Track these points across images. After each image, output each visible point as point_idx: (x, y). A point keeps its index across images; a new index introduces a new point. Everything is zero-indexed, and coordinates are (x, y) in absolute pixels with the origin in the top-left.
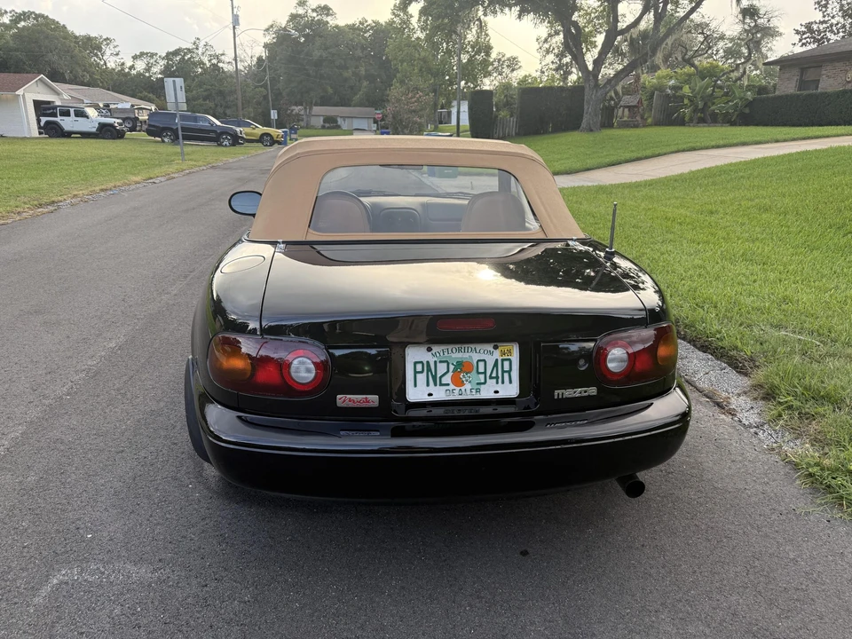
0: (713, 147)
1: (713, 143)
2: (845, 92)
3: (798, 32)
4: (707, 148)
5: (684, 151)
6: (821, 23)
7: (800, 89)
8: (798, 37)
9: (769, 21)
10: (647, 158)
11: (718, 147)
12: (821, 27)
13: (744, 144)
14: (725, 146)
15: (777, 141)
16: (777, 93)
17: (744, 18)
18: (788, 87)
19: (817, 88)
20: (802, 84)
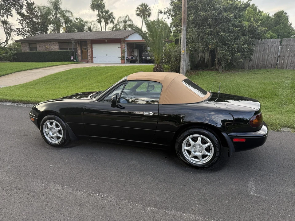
0: (28, 70)
1: (27, 68)
2: (51, 52)
3: (15, 31)
4: (26, 70)
5: (18, 71)
6: (22, 29)
7: (30, 50)
8: (16, 33)
9: (10, 26)
10: (6, 75)
11: (29, 70)
12: (23, 30)
13: (37, 68)
14: (31, 69)
15: (45, 67)
16: (23, 51)
17: (3, 24)
18: (26, 49)
19: (37, 50)
20: (31, 49)
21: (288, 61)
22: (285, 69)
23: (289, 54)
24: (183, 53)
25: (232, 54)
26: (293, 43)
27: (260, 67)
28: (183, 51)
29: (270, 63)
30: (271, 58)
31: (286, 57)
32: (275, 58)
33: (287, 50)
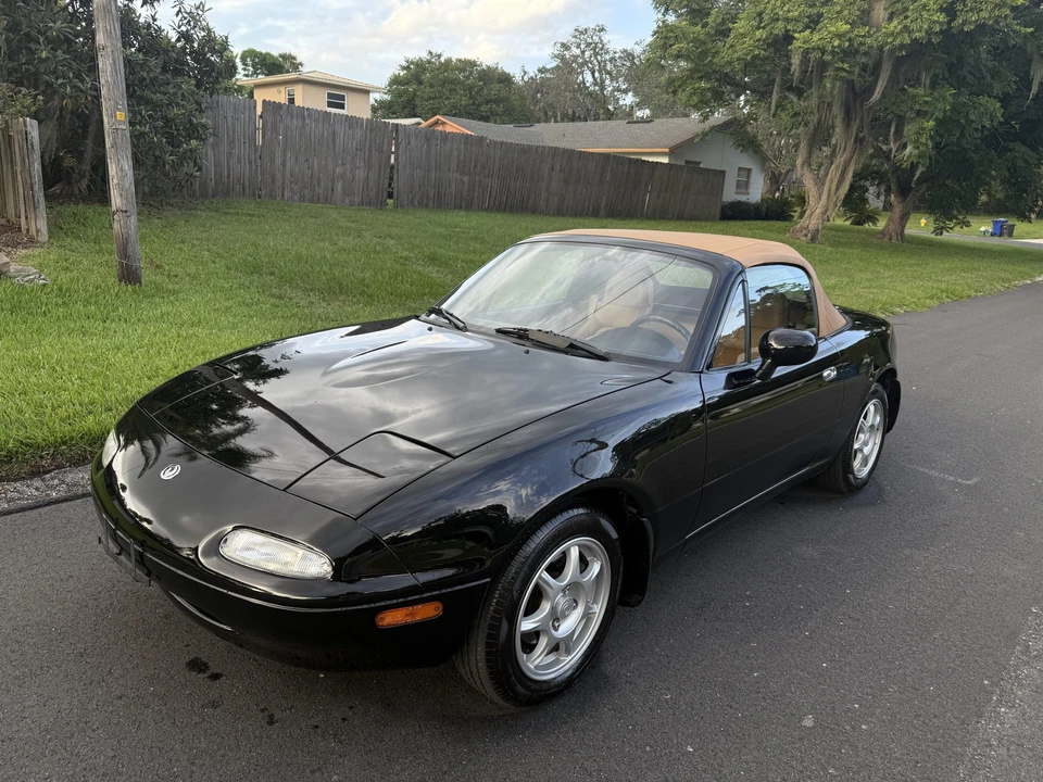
21: (283, 176)
22: (279, 198)
23: (285, 152)
24: (120, 122)
25: (173, 141)
26: (289, 118)
27: (210, 191)
28: (121, 116)
29: (239, 181)
30: (239, 162)
31: (278, 161)
32: (250, 163)
33: (277, 138)
